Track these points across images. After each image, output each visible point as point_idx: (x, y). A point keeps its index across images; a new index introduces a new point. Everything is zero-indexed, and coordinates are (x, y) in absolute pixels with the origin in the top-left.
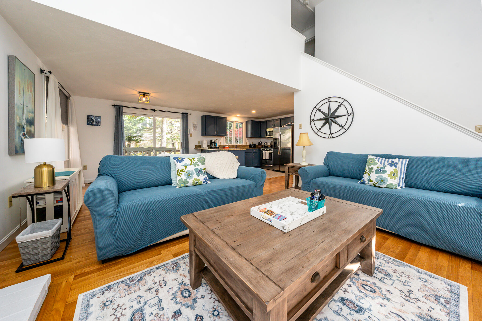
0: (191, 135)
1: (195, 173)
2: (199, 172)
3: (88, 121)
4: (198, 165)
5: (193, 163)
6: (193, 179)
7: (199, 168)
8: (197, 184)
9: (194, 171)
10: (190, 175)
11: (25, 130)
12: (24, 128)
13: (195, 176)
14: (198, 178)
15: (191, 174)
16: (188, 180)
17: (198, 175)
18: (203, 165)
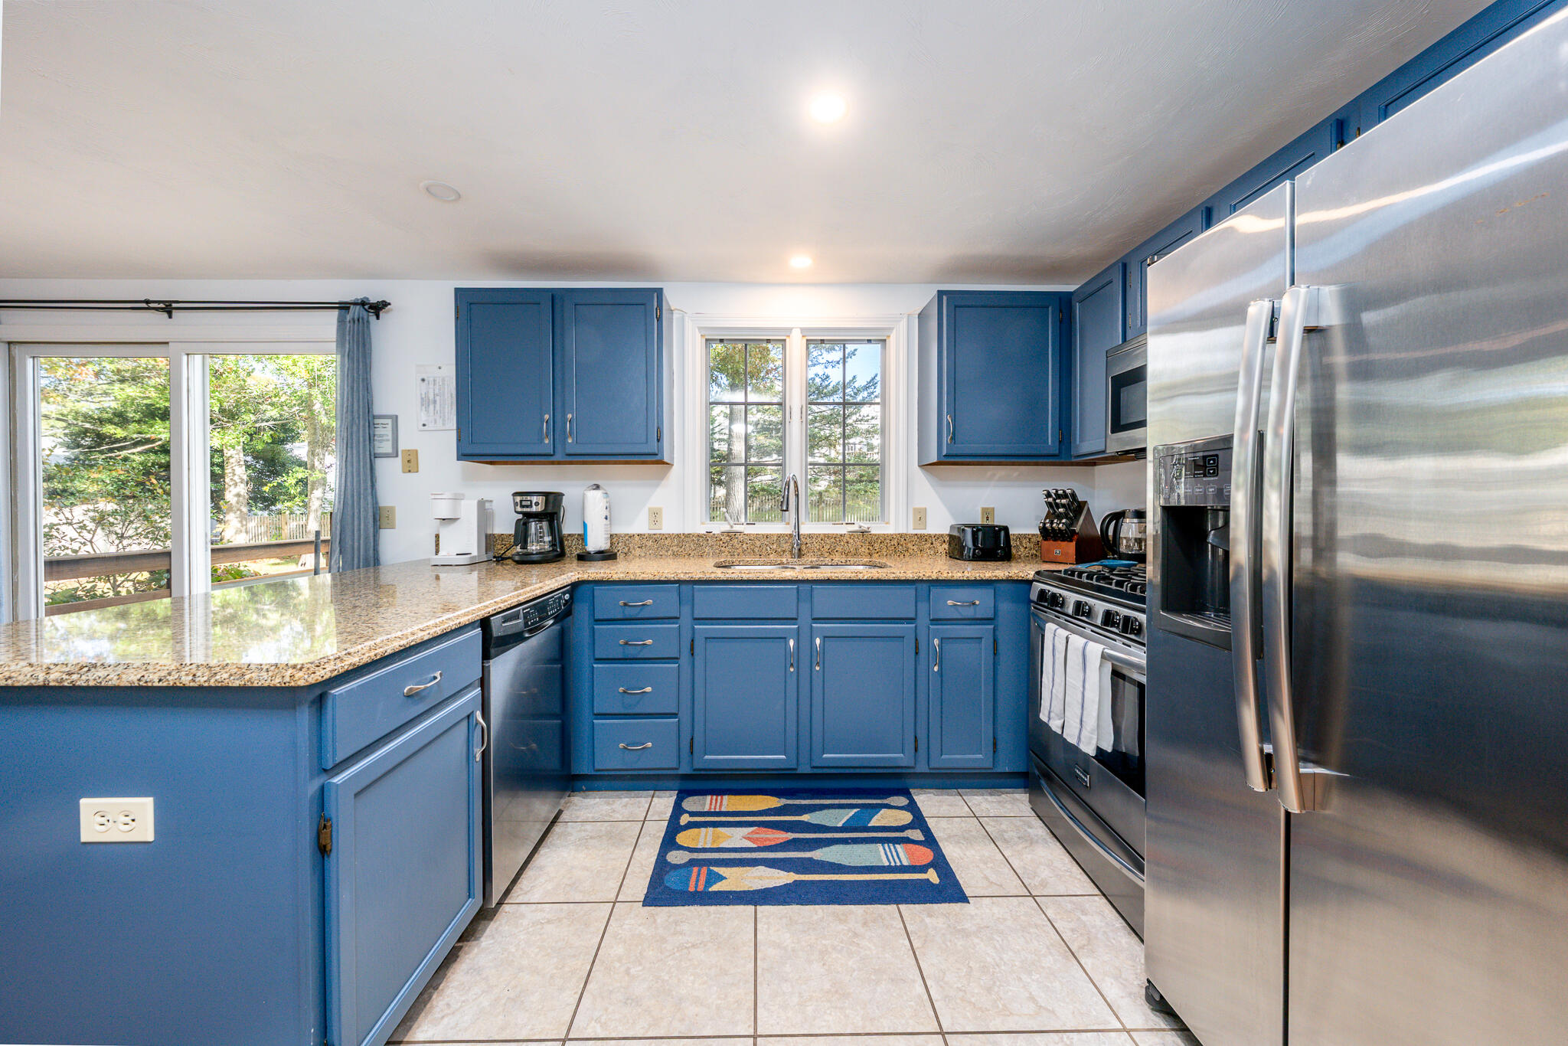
0: (411, 463)
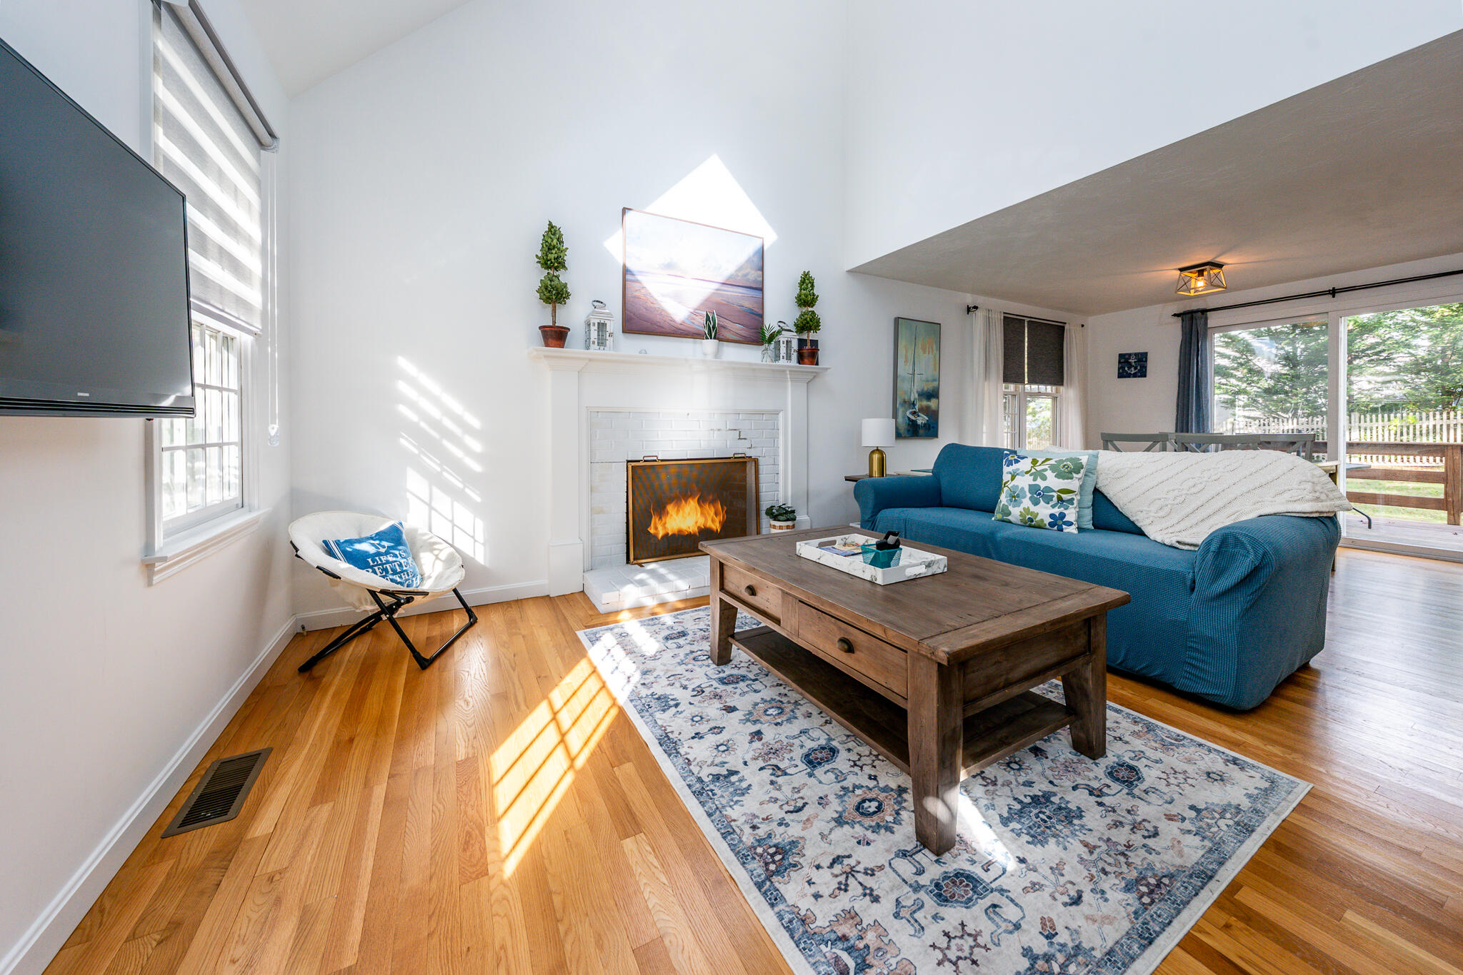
1: (1029, 495)
2: (1039, 494)
3: (1119, 369)
4: (1044, 478)
5: (1033, 471)
6: (1021, 509)
7: (1042, 484)
8: (1030, 523)
9: (1027, 489)
10: (1014, 497)
11: (917, 407)
12: (914, 404)
13: (1026, 503)
14: (1033, 508)
15: (1018, 496)
16: (1010, 508)
17: (1036, 503)
18: (1061, 480)
